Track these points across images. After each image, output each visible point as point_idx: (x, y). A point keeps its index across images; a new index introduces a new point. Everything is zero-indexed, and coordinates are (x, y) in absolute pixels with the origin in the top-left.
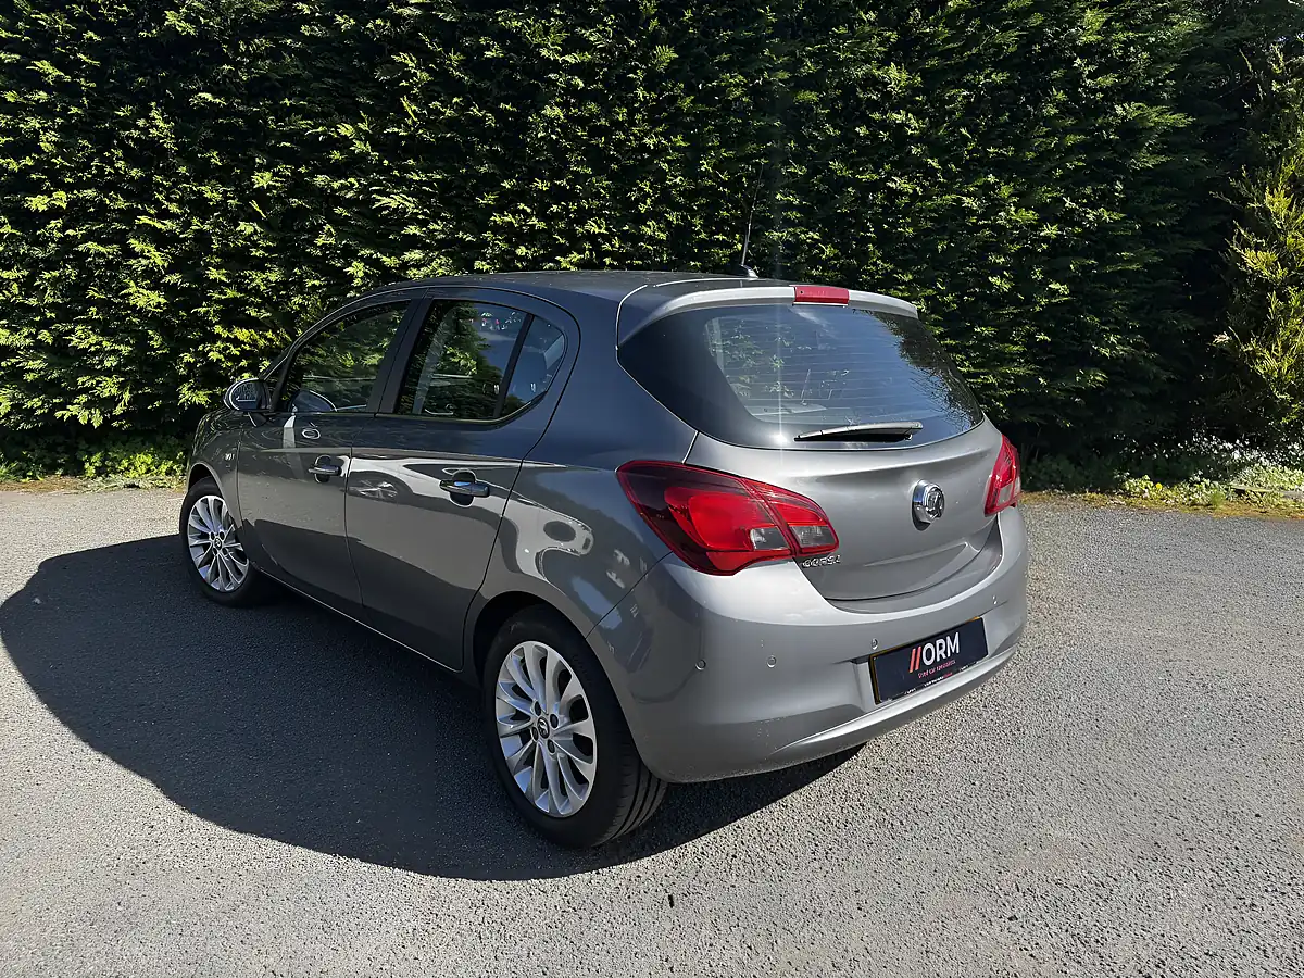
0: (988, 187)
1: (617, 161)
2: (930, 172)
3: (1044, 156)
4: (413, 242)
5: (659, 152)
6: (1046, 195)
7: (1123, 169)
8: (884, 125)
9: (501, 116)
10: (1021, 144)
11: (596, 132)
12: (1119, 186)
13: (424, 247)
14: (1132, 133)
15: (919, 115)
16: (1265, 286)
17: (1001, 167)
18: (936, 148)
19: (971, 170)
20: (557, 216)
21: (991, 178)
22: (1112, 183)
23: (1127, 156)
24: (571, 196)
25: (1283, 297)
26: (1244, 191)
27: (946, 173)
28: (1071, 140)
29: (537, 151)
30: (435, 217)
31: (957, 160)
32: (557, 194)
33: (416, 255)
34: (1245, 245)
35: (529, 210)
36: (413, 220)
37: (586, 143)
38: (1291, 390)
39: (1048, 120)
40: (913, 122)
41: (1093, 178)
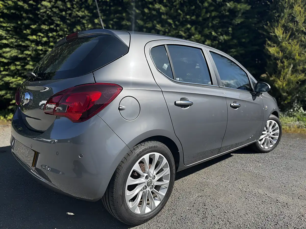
0: (189, 29)
1: (70, 20)
2: (170, 25)
3: (206, 20)
4: (6, 46)
5: (83, 17)
6: (207, 31)
7: (231, 24)
8: (154, 9)
9: (30, 5)
10: (198, 16)
11: (61, 10)
12: (230, 29)
13: (11, 47)
14: (233, 12)
15: (165, 6)
16: (276, 59)
17: (192, 23)
18: (171, 17)
19: (183, 24)
20: (52, 37)
21: (189, 26)
22: (228, 28)
23: (232, 20)
24: (56, 31)
25: (283, 62)
26: (269, 30)
27: (175, 25)
28: (213, 14)
29: (43, 16)
30: (12, 38)
31: (179, 21)
32: (51, 30)
33: (8, 49)
34: (270, 46)
35: (42, 35)
36: (5, 39)
37: (58, 14)
38: (287, 92)
39: (206, 8)
40: (163, 8)
41: (222, 27)
